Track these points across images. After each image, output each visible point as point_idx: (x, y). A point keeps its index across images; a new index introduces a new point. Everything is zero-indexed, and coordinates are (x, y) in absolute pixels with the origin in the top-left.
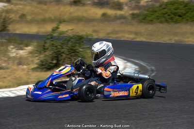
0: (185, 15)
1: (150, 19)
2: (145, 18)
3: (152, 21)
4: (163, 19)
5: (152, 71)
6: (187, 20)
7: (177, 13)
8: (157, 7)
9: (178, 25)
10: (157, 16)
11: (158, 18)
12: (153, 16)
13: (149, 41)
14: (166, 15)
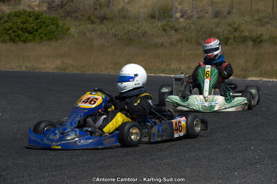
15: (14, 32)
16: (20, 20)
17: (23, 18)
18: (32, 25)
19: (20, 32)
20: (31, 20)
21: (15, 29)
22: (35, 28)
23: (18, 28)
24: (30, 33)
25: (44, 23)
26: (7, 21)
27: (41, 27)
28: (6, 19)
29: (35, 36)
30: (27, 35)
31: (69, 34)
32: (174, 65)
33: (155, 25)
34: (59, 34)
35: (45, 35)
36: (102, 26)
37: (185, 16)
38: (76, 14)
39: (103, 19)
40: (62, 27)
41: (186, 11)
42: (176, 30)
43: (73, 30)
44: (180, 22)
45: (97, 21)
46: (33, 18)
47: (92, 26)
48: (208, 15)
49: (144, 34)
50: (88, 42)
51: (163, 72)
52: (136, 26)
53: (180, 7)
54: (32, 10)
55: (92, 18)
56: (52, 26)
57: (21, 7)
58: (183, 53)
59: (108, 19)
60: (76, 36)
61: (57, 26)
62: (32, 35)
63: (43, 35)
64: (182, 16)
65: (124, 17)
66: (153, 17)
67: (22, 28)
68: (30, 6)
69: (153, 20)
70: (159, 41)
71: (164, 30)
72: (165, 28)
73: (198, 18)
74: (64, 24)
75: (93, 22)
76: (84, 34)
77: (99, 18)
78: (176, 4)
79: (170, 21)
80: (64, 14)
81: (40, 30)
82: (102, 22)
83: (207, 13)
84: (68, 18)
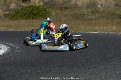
0: (37, 14)
1: (16, 17)
2: (13, 16)
3: (17, 18)
4: (25, 17)
5: (19, 49)
6: (39, 17)
7: (32, 13)
8: (20, 10)
9: (33, 20)
10: (21, 15)
11: (21, 16)
12: (18, 15)
13: (16, 30)
14: (26, 14)
15: (28, 15)
16: (30, 10)
17: (31, 9)
18: (35, 11)
19: (30, 15)
20: (35, 9)
21: (28, 13)
22: (37, 12)
23: (29, 13)
24: (34, 15)
25: (40, 10)
26: (25, 10)
27: (39, 12)
28: (24, 9)
29: (36, 16)
30: (33, 16)
31: (51, 15)
32: (97, 28)
33: (88, 10)
34: (47, 15)
35: (41, 16)
36: (66, 12)
37: (102, 6)
38: (54, 6)
39: (66, 8)
40: (48, 12)
41: (103, 4)
42: (98, 13)
43: (53, 13)
44: (100, 9)
45: (63, 9)
46: (36, 8)
47: (61, 11)
48: (112, 6)
49: (84, 14)
50: (59, 19)
51: (92, 31)
52: (80, 11)
53: (100, 3)
54: (35, 5)
55: (61, 8)
56: (43, 12)
57: (31, 4)
58: (101, 23)
59: (68, 8)
60: (54, 16)
61: (46, 12)
62: (35, 16)
63: (40, 16)
64: (101, 7)
65: (75, 8)
66: (88, 7)
67: (31, 13)
68: (34, 3)
69: (88, 8)
70: (90, 17)
71: (93, 13)
72: (93, 12)
73: (108, 7)
74: (49, 11)
75: (62, 10)
76: (58, 15)
77: (64, 8)
78: (99, 1)
79: (95, 9)
80: (49, 6)
81: (39, 14)
82: (65, 10)
83: (112, 5)
84: (51, 8)
